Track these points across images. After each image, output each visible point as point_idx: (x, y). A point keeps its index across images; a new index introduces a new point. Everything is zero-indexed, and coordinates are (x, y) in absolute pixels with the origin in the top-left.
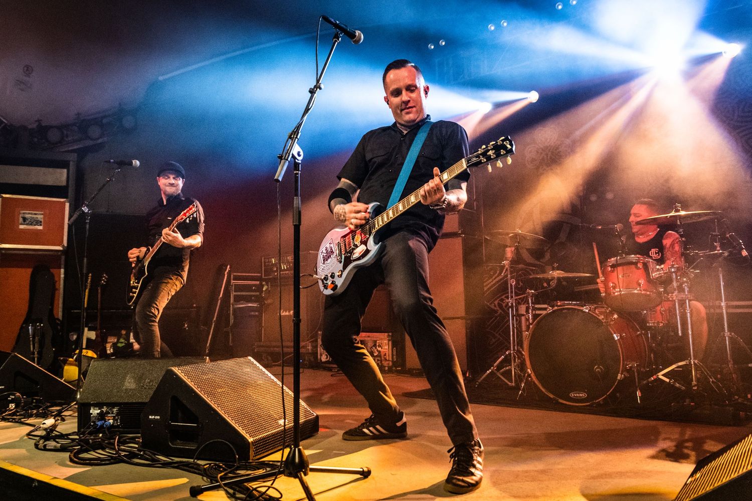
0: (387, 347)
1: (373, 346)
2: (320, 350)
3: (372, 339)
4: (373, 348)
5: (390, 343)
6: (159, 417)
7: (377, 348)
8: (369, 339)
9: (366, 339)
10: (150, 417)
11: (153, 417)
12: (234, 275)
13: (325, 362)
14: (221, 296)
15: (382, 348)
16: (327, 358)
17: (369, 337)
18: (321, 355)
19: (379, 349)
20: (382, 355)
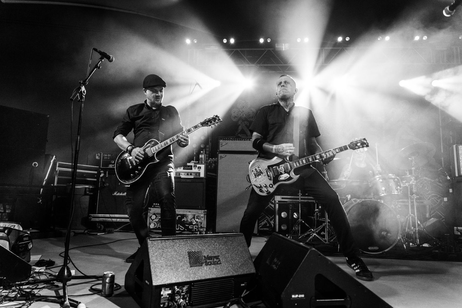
0: (203, 219)
1: (193, 218)
2: (149, 220)
3: (192, 213)
4: (193, 219)
5: (205, 216)
6: (303, 296)
7: (196, 219)
8: (189, 213)
9: (187, 213)
10: (293, 296)
11: (297, 296)
12: (59, 164)
13: (153, 229)
14: (46, 178)
15: (199, 220)
16: (155, 226)
17: (190, 212)
18: (150, 224)
19: (197, 220)
20: (199, 224)
